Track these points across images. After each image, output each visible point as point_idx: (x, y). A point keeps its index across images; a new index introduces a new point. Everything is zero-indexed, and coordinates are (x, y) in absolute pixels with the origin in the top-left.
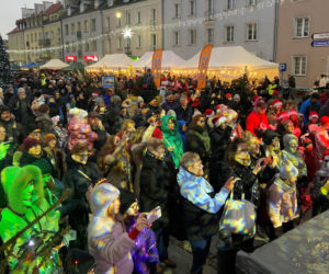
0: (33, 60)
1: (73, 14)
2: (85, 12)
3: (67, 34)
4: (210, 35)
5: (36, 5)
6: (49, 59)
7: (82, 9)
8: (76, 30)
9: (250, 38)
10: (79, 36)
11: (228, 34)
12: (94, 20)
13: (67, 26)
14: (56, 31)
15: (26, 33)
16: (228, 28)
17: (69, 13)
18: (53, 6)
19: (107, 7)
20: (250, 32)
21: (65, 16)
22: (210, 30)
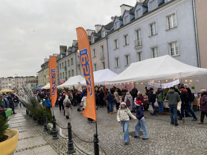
1: (63, 57)
3: (61, 69)
4: (140, 57)
5: (50, 56)
7: (67, 54)
8: (64, 66)
11: (154, 54)
12: (72, 59)
13: (60, 64)
15: (44, 71)
16: (154, 49)
17: (62, 57)
21: (60, 59)
22: (139, 53)
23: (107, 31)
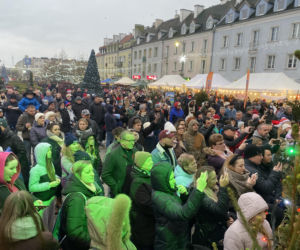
0: (109, 77)
1: (141, 44)
2: (150, 42)
3: (135, 58)
4: (252, 63)
6: (121, 77)
7: (148, 39)
8: (142, 56)
9: (290, 66)
10: (144, 60)
11: (269, 63)
12: (156, 49)
13: (136, 52)
14: (127, 56)
16: (270, 57)
17: (138, 42)
18: (127, 37)
19: (167, 38)
20: (291, 61)
21: (135, 45)
22: (253, 58)
23: (216, 21)
